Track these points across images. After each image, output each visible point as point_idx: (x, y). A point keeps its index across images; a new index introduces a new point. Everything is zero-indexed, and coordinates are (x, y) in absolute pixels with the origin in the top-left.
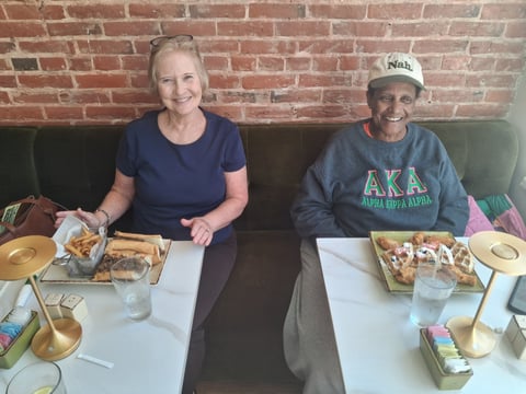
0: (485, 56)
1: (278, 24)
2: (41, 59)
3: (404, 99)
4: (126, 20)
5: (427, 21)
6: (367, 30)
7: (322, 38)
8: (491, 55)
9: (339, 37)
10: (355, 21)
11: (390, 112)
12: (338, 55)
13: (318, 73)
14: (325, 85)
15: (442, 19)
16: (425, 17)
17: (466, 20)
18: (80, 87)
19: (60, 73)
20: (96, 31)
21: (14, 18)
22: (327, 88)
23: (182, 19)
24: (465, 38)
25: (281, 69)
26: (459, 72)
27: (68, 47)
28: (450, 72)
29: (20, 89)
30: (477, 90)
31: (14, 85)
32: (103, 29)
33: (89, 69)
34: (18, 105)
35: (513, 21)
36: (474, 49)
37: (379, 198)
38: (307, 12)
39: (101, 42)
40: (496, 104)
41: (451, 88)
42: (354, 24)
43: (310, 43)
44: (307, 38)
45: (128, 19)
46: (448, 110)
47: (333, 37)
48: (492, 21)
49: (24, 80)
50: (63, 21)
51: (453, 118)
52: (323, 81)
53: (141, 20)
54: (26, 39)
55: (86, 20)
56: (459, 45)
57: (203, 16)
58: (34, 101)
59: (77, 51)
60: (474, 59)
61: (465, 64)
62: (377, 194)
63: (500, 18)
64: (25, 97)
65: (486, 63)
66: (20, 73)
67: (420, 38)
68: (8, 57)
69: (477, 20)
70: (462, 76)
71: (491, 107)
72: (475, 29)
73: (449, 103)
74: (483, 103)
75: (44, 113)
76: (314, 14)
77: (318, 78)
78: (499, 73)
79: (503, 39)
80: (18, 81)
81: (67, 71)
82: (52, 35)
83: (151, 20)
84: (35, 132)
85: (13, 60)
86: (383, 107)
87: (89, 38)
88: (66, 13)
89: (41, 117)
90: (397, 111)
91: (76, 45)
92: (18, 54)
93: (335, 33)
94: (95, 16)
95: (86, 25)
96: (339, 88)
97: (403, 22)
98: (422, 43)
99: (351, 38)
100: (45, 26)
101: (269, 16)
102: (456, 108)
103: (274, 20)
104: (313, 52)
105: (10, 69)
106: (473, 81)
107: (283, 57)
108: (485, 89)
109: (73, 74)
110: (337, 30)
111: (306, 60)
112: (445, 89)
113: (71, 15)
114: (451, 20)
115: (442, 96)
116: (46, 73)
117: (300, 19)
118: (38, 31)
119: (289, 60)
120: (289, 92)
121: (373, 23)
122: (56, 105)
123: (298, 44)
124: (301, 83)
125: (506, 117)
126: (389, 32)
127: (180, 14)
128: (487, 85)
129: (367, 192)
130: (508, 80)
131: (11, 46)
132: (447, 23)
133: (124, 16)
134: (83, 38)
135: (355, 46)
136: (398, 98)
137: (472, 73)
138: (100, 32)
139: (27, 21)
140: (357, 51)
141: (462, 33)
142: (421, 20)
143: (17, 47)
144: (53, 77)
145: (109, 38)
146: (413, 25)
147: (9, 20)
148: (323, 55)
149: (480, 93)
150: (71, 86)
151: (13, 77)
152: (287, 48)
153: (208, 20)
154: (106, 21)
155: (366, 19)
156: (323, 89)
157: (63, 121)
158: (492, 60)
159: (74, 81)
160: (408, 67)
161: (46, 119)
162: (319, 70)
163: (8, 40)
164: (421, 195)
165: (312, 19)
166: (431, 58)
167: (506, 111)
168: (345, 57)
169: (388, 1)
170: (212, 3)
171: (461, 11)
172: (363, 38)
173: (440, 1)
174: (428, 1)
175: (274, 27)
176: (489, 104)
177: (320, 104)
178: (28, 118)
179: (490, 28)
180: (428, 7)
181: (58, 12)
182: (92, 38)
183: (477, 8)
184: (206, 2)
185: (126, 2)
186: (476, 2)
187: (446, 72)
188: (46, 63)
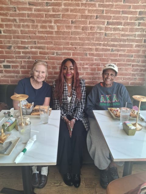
0: (136, 68)
1: (80, 58)
2: (12, 65)
3: (112, 75)
4: (38, 55)
5: (120, 58)
6: (104, 60)
7: (92, 62)
8: (138, 68)
9: (96, 62)
10: (101, 57)
11: (107, 78)
12: (96, 67)
13: (91, 72)
14: (92, 75)
15: (124, 58)
16: (119, 57)
17: (130, 58)
18: (22, 74)
19: (17, 69)
20: (29, 58)
21: (6, 54)
22: (93, 76)
23: (54, 56)
24: (130, 63)
25: (81, 70)
26: (130, 72)
27: (20, 62)
28: (127, 72)
29: (4, 74)
30: (135, 77)
31: (2, 73)
32: (31, 57)
33: (25, 68)
34: (2, 79)
35: (142, 59)
36: (133, 66)
37: (105, 103)
38: (88, 55)
39: (30, 61)
40: (141, 82)
41: (128, 77)
42: (101, 58)
43: (89, 63)
44: (88, 62)
45: (39, 55)
46: (128, 83)
47: (95, 62)
48: (136, 59)
49: (5, 71)
50: (20, 55)
51: (129, 85)
52: (92, 74)
53: (42, 55)
54: (9, 60)
55: (27, 55)
56: (128, 65)
57: (59, 55)
58: (8, 78)
59: (23, 63)
60: (133, 69)
61: (131, 70)
62: (104, 102)
63: (139, 58)
64: (5, 76)
65: (136, 70)
66: (5, 69)
67: (118, 63)
68: (2, 65)
69: (133, 58)
70: (131, 73)
71: (139, 82)
72: (133, 61)
73: (128, 81)
74: (137, 81)
76: (90, 56)
77: (91, 73)
78: (140, 73)
79: (140, 64)
80: (4, 71)
82: (16, 59)
83: (45, 55)
84: (7, 86)
85: (3, 65)
86: (106, 76)
87: (27, 60)
88: (21, 53)
89: (8, 82)
90: (109, 77)
91: (23, 62)
92: (5, 64)
93: (95, 61)
94: (29, 54)
95: (27, 56)
96: (97, 76)
97: (113, 58)
99: (100, 62)
100: (15, 56)
101: (77, 55)
102: (130, 82)
103: (79, 57)
104: (89, 66)
105: (2, 68)
106: (133, 75)
107: (81, 67)
108: (137, 77)
109: (20, 70)
110: (96, 60)
111: (87, 68)
113: (23, 53)
114: (126, 58)
115: (126, 79)
116: (13, 69)
117: (86, 57)
118: (13, 57)
119: (83, 68)
120: (83, 77)
121: (106, 58)
122: (14, 79)
123: (85, 63)
124: (86, 74)
125: (144, 85)
126: (110, 61)
127: (53, 54)
128: (138, 76)
129: (101, 101)
130: (143, 75)
131: (4, 61)
132: (125, 59)
133: (37, 54)
134: (25, 60)
135: (101, 64)
136: (110, 74)
137: (133, 73)
138: (30, 58)
139: (10, 55)
140: (101, 66)
141: (129, 62)
142: (118, 58)
143: (6, 62)
144: (15, 71)
146: (116, 59)
147: (5, 54)
148: (92, 67)
149: (136, 78)
150: (19, 73)
151: (3, 70)
152: (82, 64)
153: (61, 56)
154: (32, 55)
155: (104, 57)
156: (92, 76)
157: (15, 84)
158: (138, 69)
159: (20, 72)
160: (113, 66)
161: (10, 83)
162: (91, 71)
163: (3, 60)
164: (117, 102)
165: (89, 57)
166: (122, 68)
167: (144, 84)
168: (98, 67)
169: (109, 52)
170: (62, 51)
171: (128, 56)
172: (103, 62)
173: (122, 53)
174: (120, 53)
175: (79, 59)
176: (139, 81)
177: (91, 80)
178: (4, 82)
179: (136, 61)
180: (120, 55)
181: (19, 53)
182: (28, 60)
183: (132, 55)
184: (60, 51)
185: (38, 50)
186: (132, 54)
187: (126, 72)
188: (13, 66)
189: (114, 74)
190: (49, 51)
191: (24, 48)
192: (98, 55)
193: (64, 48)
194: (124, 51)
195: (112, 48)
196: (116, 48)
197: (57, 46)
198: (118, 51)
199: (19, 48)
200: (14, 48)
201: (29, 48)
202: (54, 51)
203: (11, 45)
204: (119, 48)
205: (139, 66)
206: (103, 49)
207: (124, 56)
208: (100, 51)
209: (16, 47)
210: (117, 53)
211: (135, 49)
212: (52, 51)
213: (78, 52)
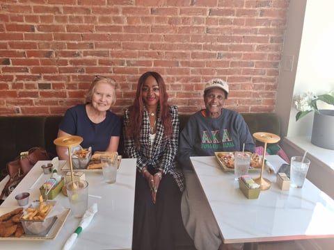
0: (259, 84)
1: (167, 69)
2: (53, 84)
3: (219, 97)
4: (96, 66)
5: (232, 68)
6: (206, 72)
7: (186, 76)
8: (262, 83)
9: (194, 75)
11: (213, 102)
12: (194, 83)
13: (185, 92)
14: (188, 97)
15: (239, 68)
16: (231, 66)
17: (249, 68)
18: (70, 97)
19: (61, 90)
20: (82, 71)
21: (43, 65)
23: (123, 66)
24: (250, 76)
25: (169, 90)
26: (249, 91)
27: (67, 78)
28: (245, 91)
29: (40, 98)
30: (258, 99)
31: (37, 96)
32: (85, 70)
33: (76, 88)
34: (37, 106)
35: (269, 69)
36: (254, 80)
37: (209, 144)
38: (180, 64)
39: (84, 76)
40: (268, 106)
41: (247, 98)
42: (201, 69)
43: (181, 78)
44: (180, 76)
45: (98, 65)
46: (247, 109)
47: (191, 75)
48: (260, 68)
49: (42, 94)
50: (67, 66)
51: (250, 112)
52: (187, 95)
53: (104, 66)
54: (45, 74)
55: (78, 66)
56: (247, 78)
57: (133, 65)
58: (46, 105)
59: (71, 80)
60: (255, 85)
61: (251, 87)
62: (208, 142)
63: (263, 67)
64: (41, 103)
65: (260, 87)
66: (41, 90)
67: (230, 76)
68: (37, 83)
69: (254, 68)
70: (251, 92)
72: (254, 72)
73: (247, 105)
74: (262, 105)
75: (49, 111)
76: (183, 65)
77: (185, 94)
78: (267, 91)
79: (266, 76)
80: (39, 94)
81: (65, 90)
82: (60, 73)
83: (109, 66)
84: (45, 118)
85: (39, 84)
86: (210, 100)
87: (77, 74)
88: (68, 63)
89: (47, 112)
90: (215, 101)
91: (71, 77)
92: (42, 81)
94: (82, 64)
95: (77, 68)
96: (195, 98)
97: (222, 68)
98: (231, 78)
99: (199, 75)
100: (57, 69)
101: (162, 66)
102: (250, 108)
103: (165, 67)
104: (182, 82)
105: (36, 88)
106: (256, 95)
107: (169, 84)
108: (261, 98)
109: (67, 91)
110: (193, 72)
111: (179, 86)
112: (244, 99)
113: (71, 64)
114: (243, 68)
115: (243, 102)
116: (54, 90)
117: (176, 68)
118: (54, 71)
119: (172, 85)
120: (172, 100)
121: (209, 69)
122: (56, 106)
123: (175, 78)
124: (177, 96)
125: (274, 111)
126: (216, 73)
129: (204, 141)
130: (271, 95)
131: (39, 77)
132: (241, 69)
134: (75, 74)
135: (201, 79)
136: (216, 96)
137: (255, 91)
138: (84, 72)
139: (49, 66)
140: (203, 81)
141: (248, 74)
142: (230, 68)
143: (42, 78)
144: (57, 93)
145: (87, 74)
146: (226, 70)
147: (40, 66)
148: (187, 83)
149: (260, 101)
150: (66, 97)
151: (37, 92)
152: (171, 79)
153: (135, 67)
154: (87, 67)
155: (206, 68)
156: (187, 99)
158: (263, 86)
159: (68, 95)
160: (221, 83)
161: (50, 114)
162: (186, 90)
163: (38, 75)
164: (229, 142)
165: (181, 67)
166: (236, 84)
167: (273, 109)
168: (197, 84)
169: (214, 60)
170: (137, 59)
171: (246, 64)
172: (205, 76)
173: (237, 60)
174: (232, 60)
175: (165, 71)
176: (264, 106)
177: (186, 106)
178: (41, 113)
179: (260, 72)
180: (232, 63)
181: (65, 63)
182: (79, 74)
183: (253, 63)
184: (134, 59)
185: (97, 58)
186: (252, 61)
187: (243, 91)
188: (55, 86)
189: (223, 96)
190: (114, 58)
191: (73, 54)
192: (197, 64)
193: (140, 54)
194: (239, 56)
195: (218, 52)
196: (226, 52)
197: (128, 50)
198: (229, 56)
199: (65, 54)
200: (56, 55)
201: (82, 55)
202: (124, 59)
203: (51, 50)
204: (231, 52)
205: (265, 80)
206: (204, 54)
207: (240, 64)
208: (200, 58)
209: (60, 54)
210: (227, 60)
211: (257, 52)
212: (120, 59)
213: (163, 59)
